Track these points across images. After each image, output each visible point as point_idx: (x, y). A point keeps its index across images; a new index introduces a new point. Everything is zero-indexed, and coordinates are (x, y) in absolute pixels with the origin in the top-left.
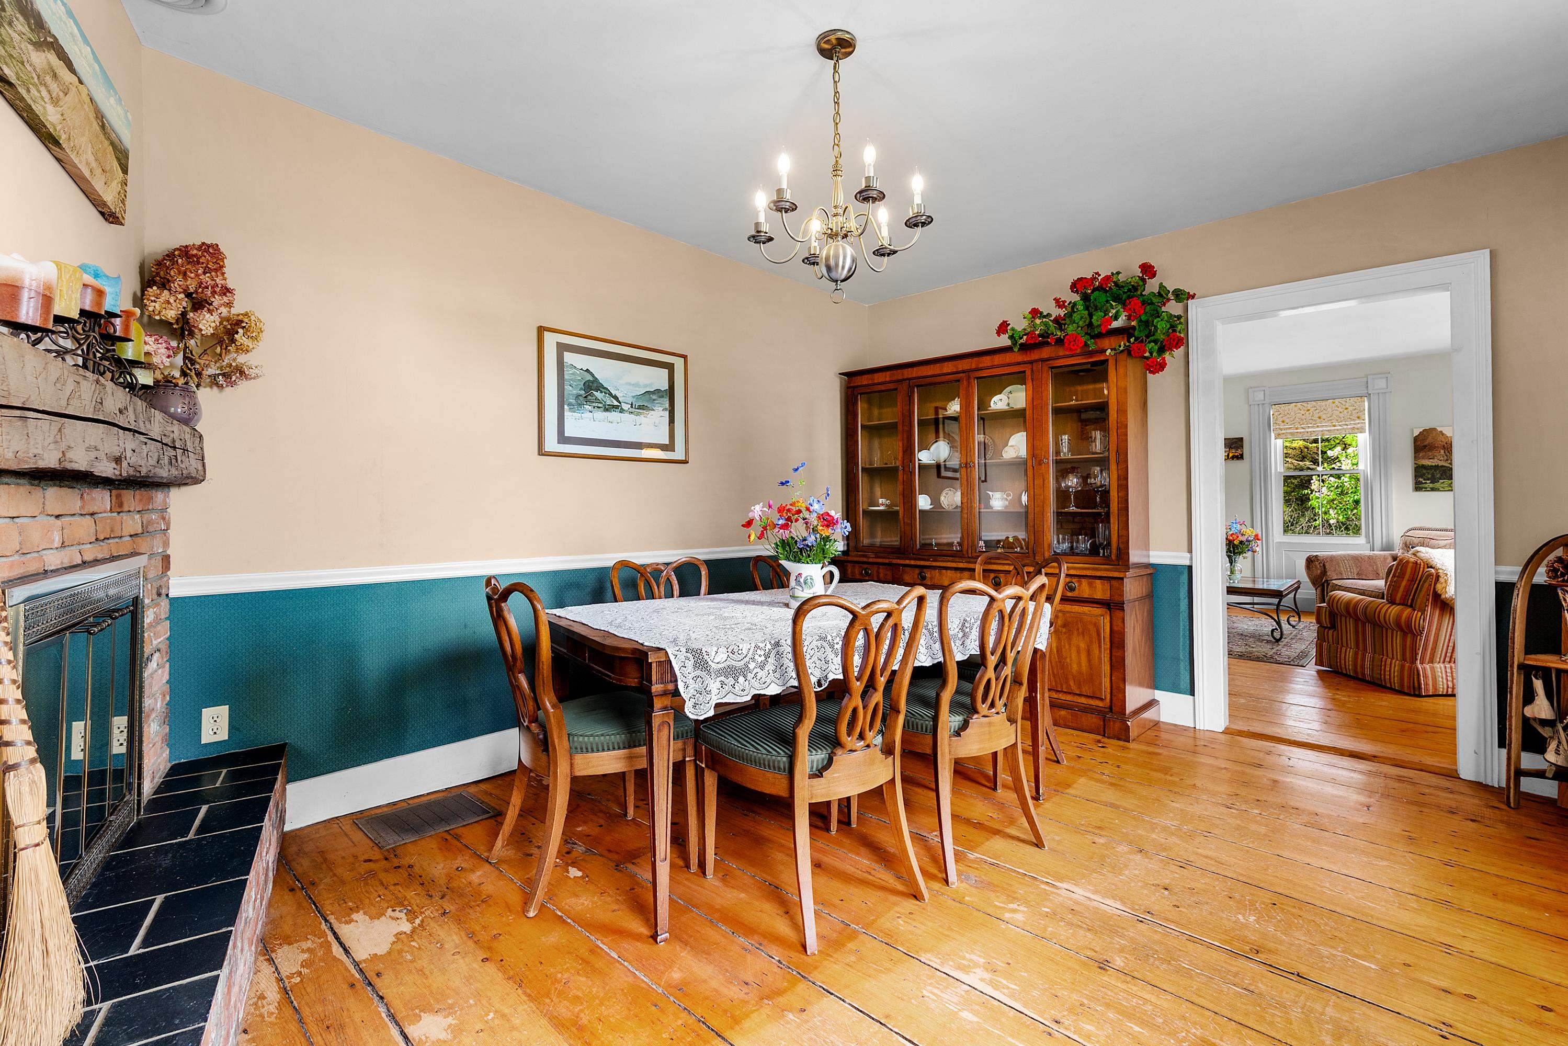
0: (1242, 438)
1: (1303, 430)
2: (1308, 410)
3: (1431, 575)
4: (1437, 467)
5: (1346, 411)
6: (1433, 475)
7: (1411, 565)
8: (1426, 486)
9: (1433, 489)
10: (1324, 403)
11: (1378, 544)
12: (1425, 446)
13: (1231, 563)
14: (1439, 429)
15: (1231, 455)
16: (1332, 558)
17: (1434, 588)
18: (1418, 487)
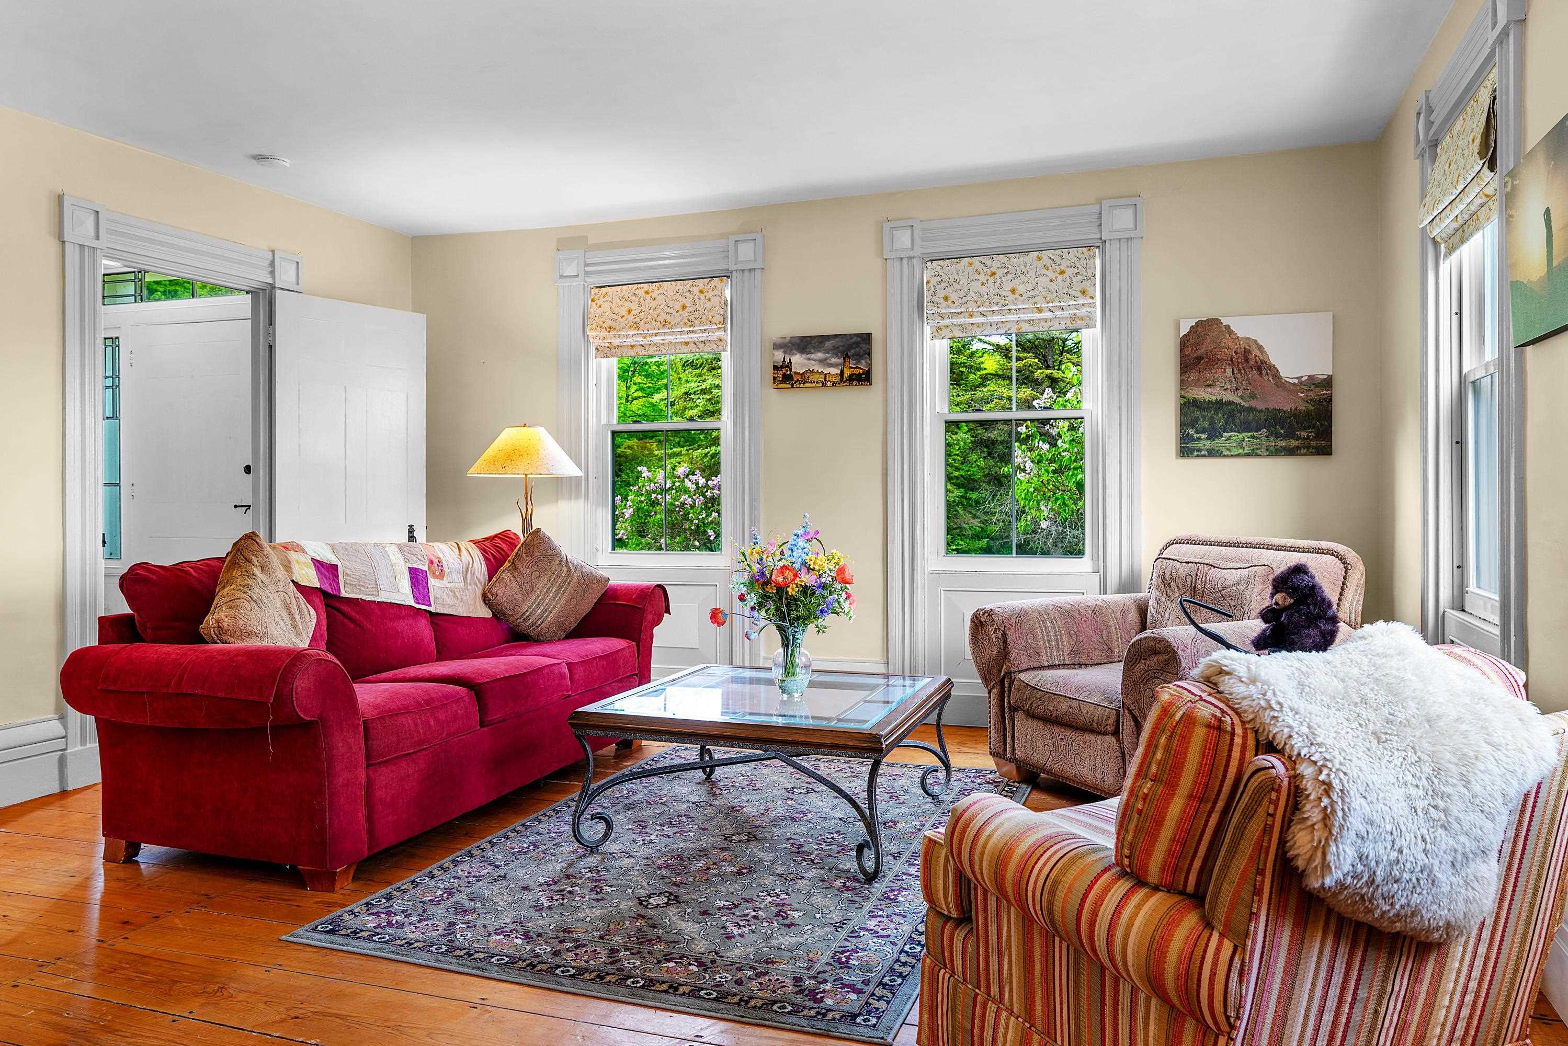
0: (869, 335)
1: (981, 320)
2: (993, 274)
3: (1272, 785)
4: (1219, 404)
5: (1060, 278)
6: (1212, 423)
7: (1199, 733)
8: (1200, 445)
9: (1212, 453)
10: (1022, 259)
11: (1113, 579)
12: (1200, 358)
13: (786, 646)
14: (1225, 321)
15: (847, 373)
16: (1021, 617)
17: (1282, 842)
18: (1186, 449)
